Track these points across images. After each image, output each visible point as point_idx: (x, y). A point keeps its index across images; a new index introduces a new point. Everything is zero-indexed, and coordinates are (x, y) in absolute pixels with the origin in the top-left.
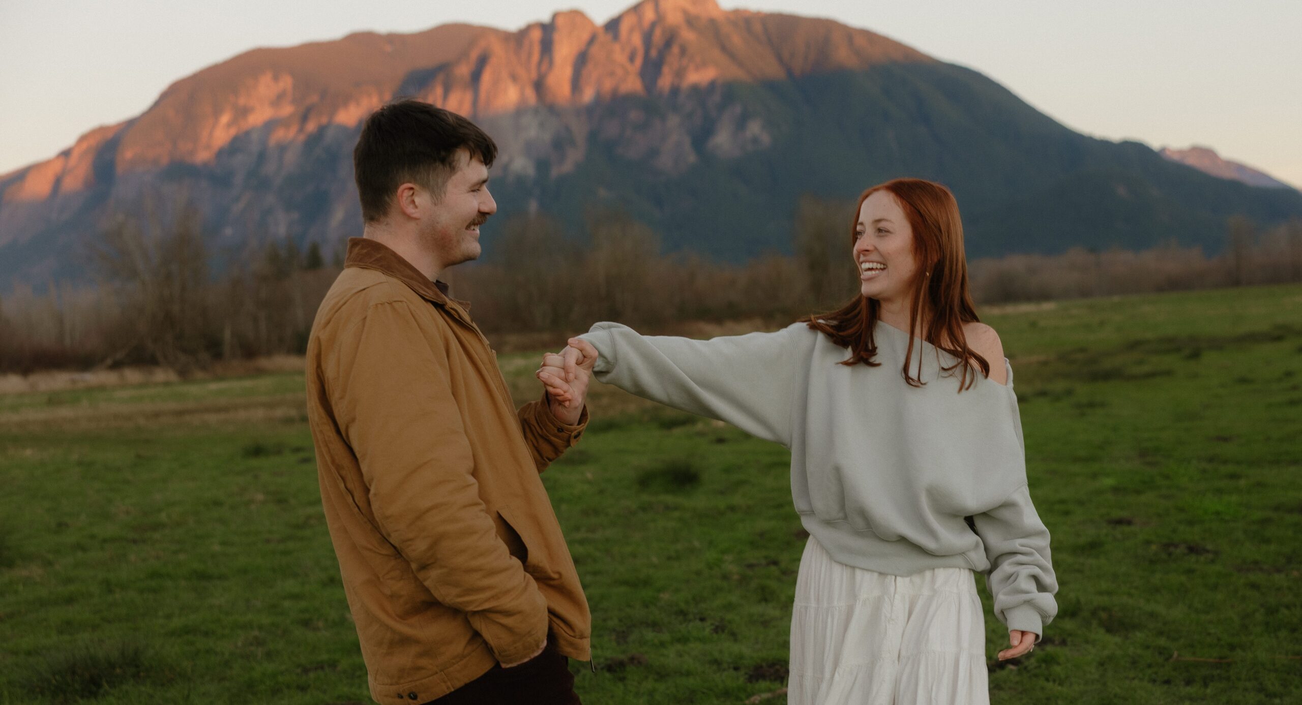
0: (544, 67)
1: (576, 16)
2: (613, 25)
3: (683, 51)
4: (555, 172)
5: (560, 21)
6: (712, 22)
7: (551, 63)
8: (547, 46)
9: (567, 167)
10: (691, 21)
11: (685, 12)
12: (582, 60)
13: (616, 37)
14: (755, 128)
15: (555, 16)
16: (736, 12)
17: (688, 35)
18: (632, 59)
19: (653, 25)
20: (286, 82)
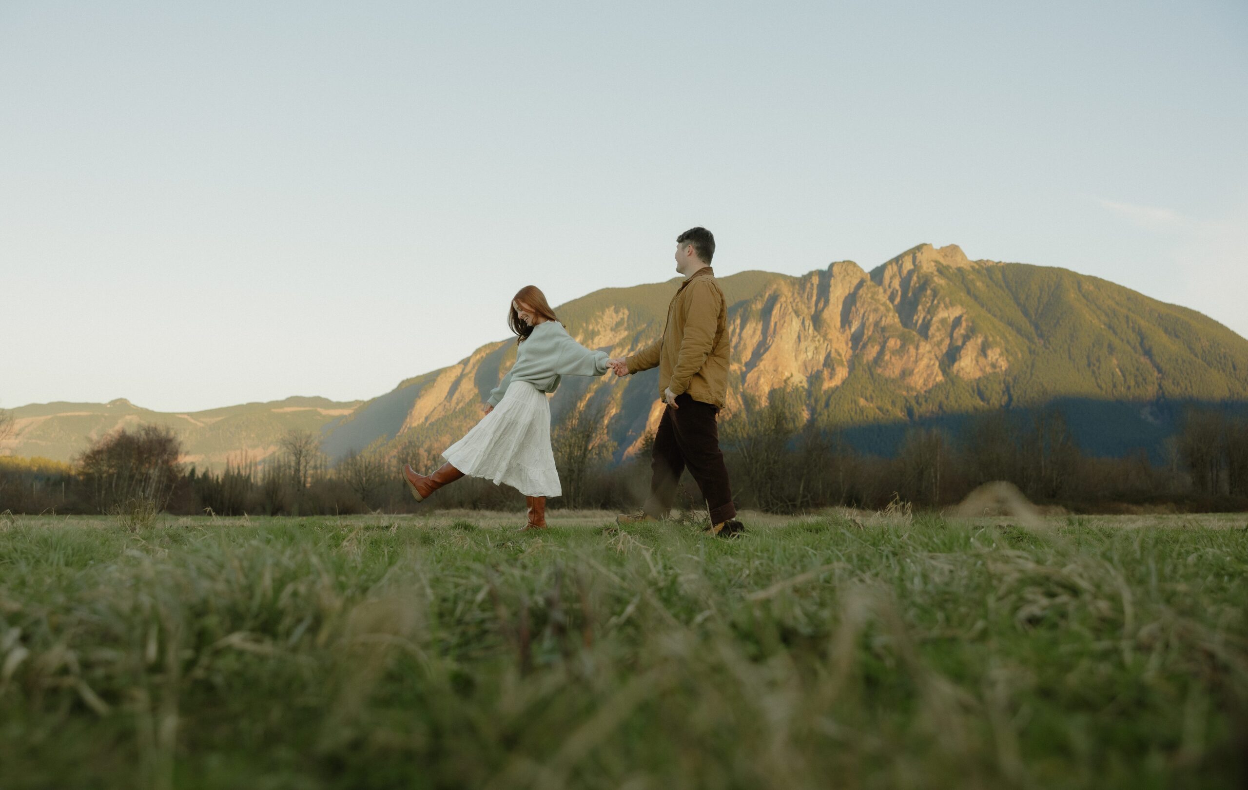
0: (821, 305)
1: (849, 265)
2: (878, 274)
3: (935, 294)
4: (827, 385)
5: (835, 269)
6: (959, 269)
7: (827, 302)
8: (824, 291)
9: (837, 381)
10: (942, 270)
11: (936, 262)
12: (850, 301)
13: (880, 283)
14: (994, 354)
15: (832, 266)
16: (979, 262)
17: (939, 281)
18: (892, 298)
19: (910, 273)
20: (625, 313)
